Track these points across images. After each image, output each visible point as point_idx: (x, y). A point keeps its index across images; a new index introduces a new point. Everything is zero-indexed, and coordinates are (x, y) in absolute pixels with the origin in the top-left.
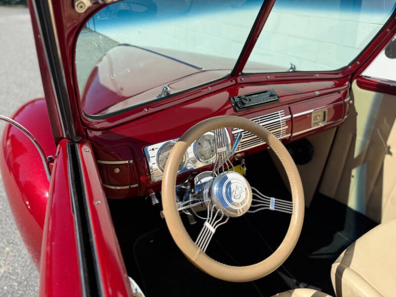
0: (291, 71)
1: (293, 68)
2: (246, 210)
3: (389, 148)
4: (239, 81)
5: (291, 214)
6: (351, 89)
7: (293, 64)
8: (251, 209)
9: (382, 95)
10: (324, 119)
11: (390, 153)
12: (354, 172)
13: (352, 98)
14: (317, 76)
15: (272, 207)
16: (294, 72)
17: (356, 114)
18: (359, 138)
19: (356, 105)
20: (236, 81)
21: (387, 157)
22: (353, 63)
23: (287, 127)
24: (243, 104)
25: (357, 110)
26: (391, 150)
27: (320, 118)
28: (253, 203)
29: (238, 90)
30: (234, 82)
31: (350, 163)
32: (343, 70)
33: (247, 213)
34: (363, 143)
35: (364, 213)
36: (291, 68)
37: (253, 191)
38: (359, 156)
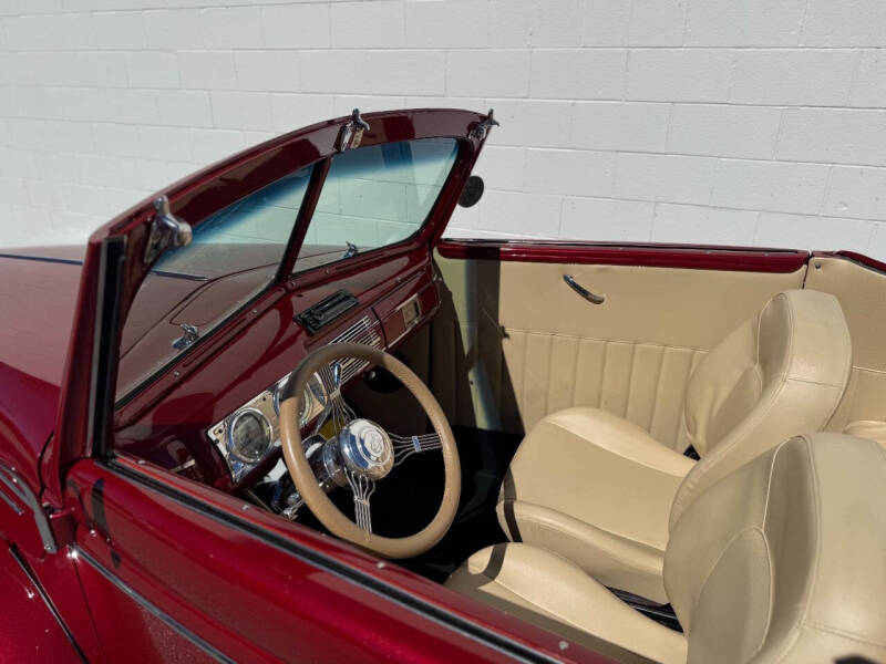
0: (351, 254)
1: (353, 249)
2: (392, 465)
3: (503, 328)
4: (290, 287)
5: (441, 449)
6: (434, 262)
7: (352, 243)
8: (396, 460)
9: (475, 261)
10: (418, 314)
11: (507, 336)
12: (471, 376)
13: (440, 275)
14: (387, 253)
15: (418, 449)
16: (357, 255)
17: (450, 294)
18: (464, 326)
19: (447, 282)
20: (287, 289)
21: (505, 342)
22: (426, 224)
23: (378, 339)
24: (317, 321)
25: (450, 289)
26: (507, 331)
27: (412, 314)
28: (396, 451)
29: (290, 302)
30: (284, 292)
31: (462, 364)
32: (416, 236)
33: (394, 468)
34: (471, 332)
35: (500, 429)
36: (351, 250)
37: (391, 437)
38: (471, 351)
